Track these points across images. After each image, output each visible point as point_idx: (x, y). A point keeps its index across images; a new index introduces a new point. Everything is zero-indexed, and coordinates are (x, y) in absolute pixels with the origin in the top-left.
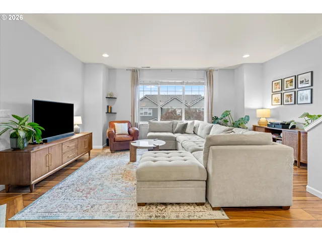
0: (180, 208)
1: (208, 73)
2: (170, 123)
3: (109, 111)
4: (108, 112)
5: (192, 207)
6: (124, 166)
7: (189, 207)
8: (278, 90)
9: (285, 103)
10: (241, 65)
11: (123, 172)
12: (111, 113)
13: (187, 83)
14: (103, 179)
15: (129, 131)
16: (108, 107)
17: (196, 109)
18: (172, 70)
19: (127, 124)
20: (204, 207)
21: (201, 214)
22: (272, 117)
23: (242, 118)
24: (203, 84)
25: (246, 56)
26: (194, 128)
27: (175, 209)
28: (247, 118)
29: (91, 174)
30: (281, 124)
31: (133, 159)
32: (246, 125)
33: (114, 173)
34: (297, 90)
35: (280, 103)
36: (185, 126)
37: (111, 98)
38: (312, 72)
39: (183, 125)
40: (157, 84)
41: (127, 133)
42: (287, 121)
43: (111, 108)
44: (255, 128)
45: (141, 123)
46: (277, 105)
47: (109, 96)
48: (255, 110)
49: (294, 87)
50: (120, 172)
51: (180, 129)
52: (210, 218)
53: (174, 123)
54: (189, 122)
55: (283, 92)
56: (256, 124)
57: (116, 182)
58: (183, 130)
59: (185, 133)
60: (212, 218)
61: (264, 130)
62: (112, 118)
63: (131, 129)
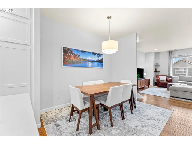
3: (156, 71)
4: (155, 71)
12: (157, 71)
15: (167, 80)
16: (155, 69)
19: (165, 76)
37: (157, 65)
43: (157, 69)
45: (174, 77)
62: (157, 74)
63: (168, 79)
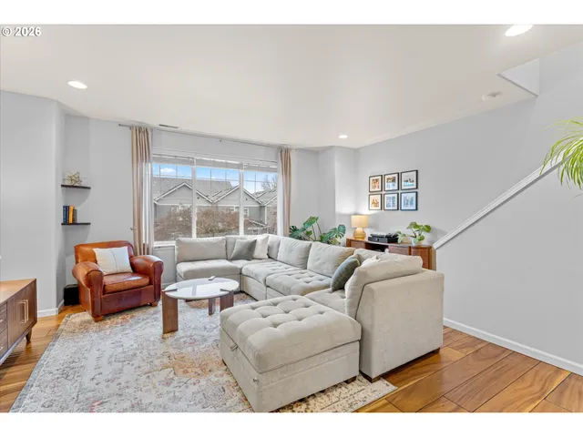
0: (328, 396)
1: (283, 153)
2: (221, 241)
3: (69, 219)
4: (66, 223)
5: (343, 388)
6: (160, 348)
7: (339, 390)
8: (377, 189)
9: (386, 208)
10: (331, 147)
11: (166, 360)
12: (74, 223)
13: (250, 168)
14: (131, 391)
15: (132, 265)
16: (66, 209)
17: (228, 209)
18: (221, 139)
19: (126, 248)
20: (357, 381)
21: (362, 395)
22: (370, 227)
23: (335, 229)
24: (275, 170)
25: (343, 137)
26: (269, 249)
27: (322, 401)
28: (342, 228)
29: (81, 390)
30: (387, 237)
31: (170, 326)
32: (339, 239)
33: (146, 367)
34: (400, 192)
35: (379, 208)
36: (252, 245)
37: (73, 186)
38: (417, 171)
39: (247, 243)
40: (192, 163)
41: (130, 269)
42: (392, 232)
43: (74, 211)
44: (349, 243)
45: (156, 244)
46: (375, 210)
47: (67, 183)
48: (350, 216)
49: (396, 188)
50: (157, 362)
51: (245, 252)
52: (377, 397)
53: (230, 241)
54: (259, 238)
55: (384, 192)
56: (351, 237)
57: (170, 388)
58: (248, 252)
59: (253, 259)
60: (380, 396)
61: (363, 245)
62: (78, 236)
63: (138, 260)
